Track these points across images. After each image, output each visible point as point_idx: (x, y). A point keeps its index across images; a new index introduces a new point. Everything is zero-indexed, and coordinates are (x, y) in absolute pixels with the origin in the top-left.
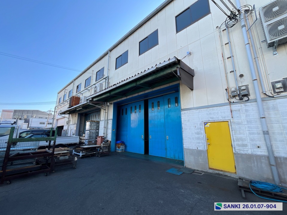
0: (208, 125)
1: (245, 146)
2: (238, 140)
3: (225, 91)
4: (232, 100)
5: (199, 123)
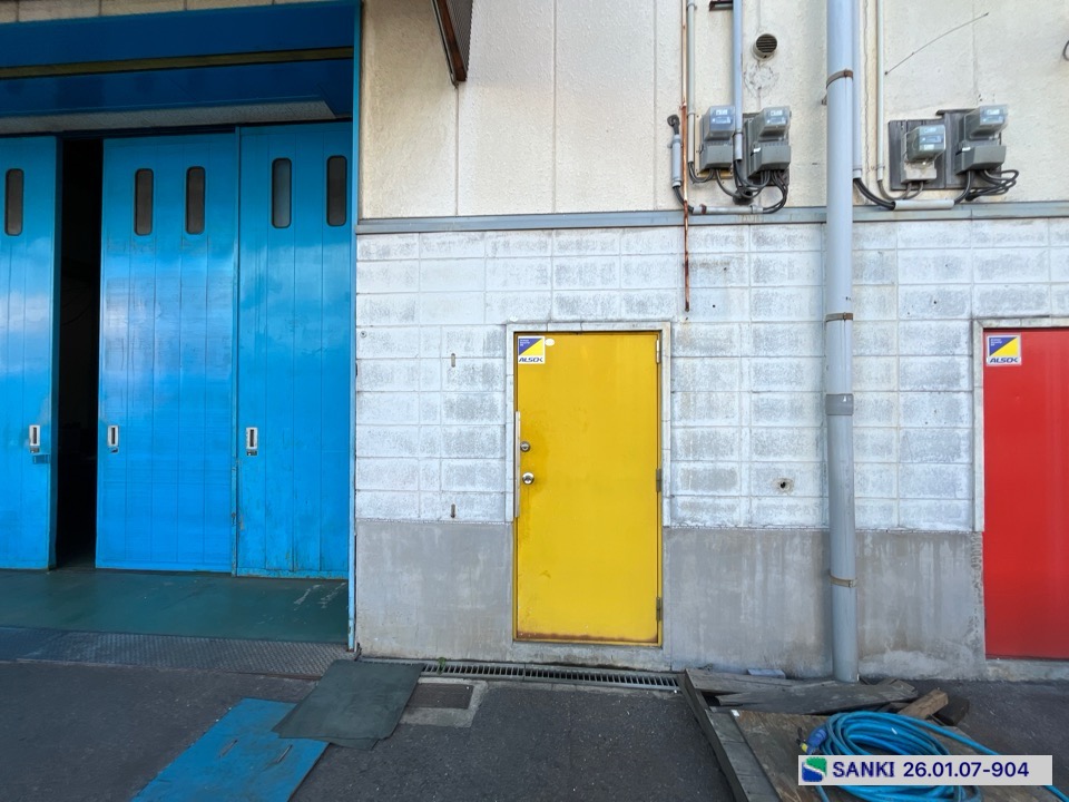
0: (538, 351)
1: (723, 480)
2: (695, 447)
3: (666, 132)
4: (696, 198)
5: (481, 333)
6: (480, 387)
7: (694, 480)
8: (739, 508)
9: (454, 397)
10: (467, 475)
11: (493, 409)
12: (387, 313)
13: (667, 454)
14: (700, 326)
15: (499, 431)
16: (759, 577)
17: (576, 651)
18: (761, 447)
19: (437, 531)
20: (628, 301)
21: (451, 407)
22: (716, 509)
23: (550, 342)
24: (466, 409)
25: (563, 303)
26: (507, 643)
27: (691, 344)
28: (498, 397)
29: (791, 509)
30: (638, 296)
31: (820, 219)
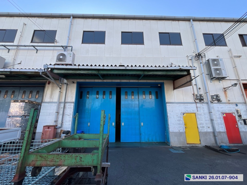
0: (185, 115)
1: (203, 127)
2: (201, 124)
3: (193, 95)
4: (196, 101)
5: (179, 113)
6: (180, 118)
7: (201, 127)
8: (205, 130)
9: (178, 119)
10: (180, 127)
11: (181, 120)
12: (170, 111)
13: (198, 125)
14: (199, 113)
15: (182, 123)
16: (208, 136)
17: (193, 145)
18: (206, 124)
19: (178, 133)
20: (192, 110)
21: (177, 120)
22: (203, 130)
23: (186, 114)
24: (179, 121)
25: (186, 110)
26: (186, 144)
27: (198, 114)
28: (182, 119)
29: (210, 130)
30: (193, 110)
31: (207, 103)
